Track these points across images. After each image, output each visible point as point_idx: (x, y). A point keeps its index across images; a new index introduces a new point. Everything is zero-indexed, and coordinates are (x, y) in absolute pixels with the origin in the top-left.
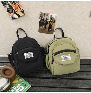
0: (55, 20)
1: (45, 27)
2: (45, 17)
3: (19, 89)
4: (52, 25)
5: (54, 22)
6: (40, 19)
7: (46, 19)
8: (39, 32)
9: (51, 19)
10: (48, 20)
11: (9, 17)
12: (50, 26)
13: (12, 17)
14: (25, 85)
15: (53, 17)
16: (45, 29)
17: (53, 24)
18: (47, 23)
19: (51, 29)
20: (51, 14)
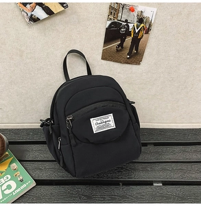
0: (150, 25)
1: (121, 45)
2: (123, 16)
3: (4, 187)
4: (140, 39)
5: (148, 31)
6: (109, 22)
7: (126, 21)
8: (104, 58)
9: (141, 20)
10: (131, 26)
11: (20, 17)
12: (136, 41)
13: (29, 15)
14: (21, 181)
15: (145, 15)
16: (121, 50)
17: (145, 35)
18: (128, 33)
19: (137, 49)
20: (139, 9)
